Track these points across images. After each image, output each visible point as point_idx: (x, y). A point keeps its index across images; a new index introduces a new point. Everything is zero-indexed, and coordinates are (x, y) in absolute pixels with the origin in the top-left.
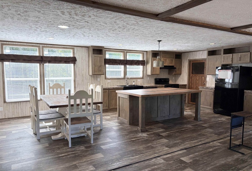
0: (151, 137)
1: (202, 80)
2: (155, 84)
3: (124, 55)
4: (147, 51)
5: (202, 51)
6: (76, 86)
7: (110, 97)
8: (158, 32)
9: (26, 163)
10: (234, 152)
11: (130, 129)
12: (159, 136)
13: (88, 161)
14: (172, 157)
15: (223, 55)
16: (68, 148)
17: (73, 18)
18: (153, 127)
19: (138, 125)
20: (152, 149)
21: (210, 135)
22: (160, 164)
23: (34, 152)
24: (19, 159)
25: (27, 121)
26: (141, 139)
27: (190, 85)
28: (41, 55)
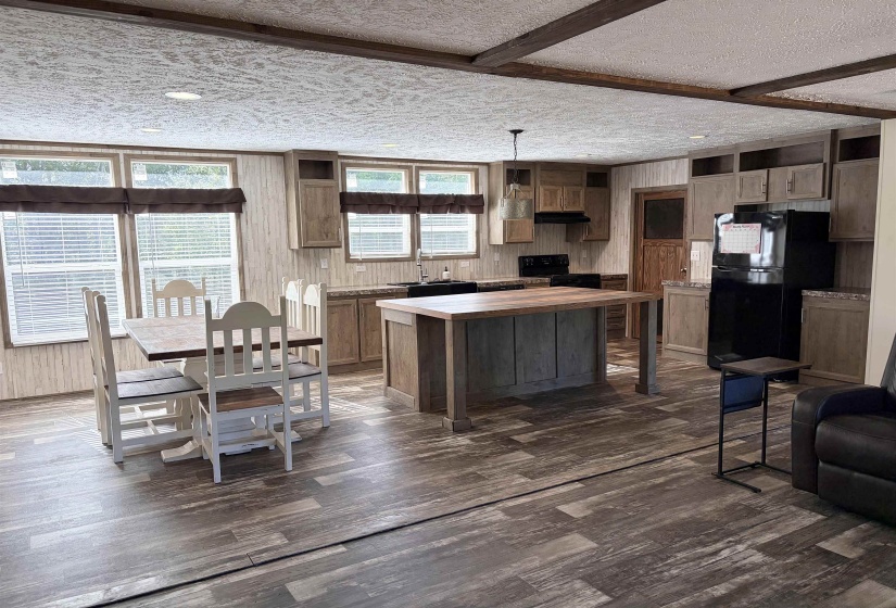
0: (483, 448)
1: (676, 257)
2: (520, 276)
3: (411, 176)
4: (488, 164)
5: (675, 158)
6: (248, 287)
7: (362, 322)
8: (499, 106)
9: (75, 530)
10: (729, 486)
11: (420, 424)
12: (509, 443)
13: (268, 521)
14: (533, 505)
15: (738, 174)
16: (211, 484)
17: (208, 70)
18: (495, 416)
19: (445, 412)
20: (475, 481)
21: (670, 437)
22: (491, 523)
23: (104, 498)
24: (55, 519)
25: (84, 406)
26: (448, 453)
27: (638, 277)
28: (124, 186)
